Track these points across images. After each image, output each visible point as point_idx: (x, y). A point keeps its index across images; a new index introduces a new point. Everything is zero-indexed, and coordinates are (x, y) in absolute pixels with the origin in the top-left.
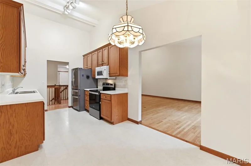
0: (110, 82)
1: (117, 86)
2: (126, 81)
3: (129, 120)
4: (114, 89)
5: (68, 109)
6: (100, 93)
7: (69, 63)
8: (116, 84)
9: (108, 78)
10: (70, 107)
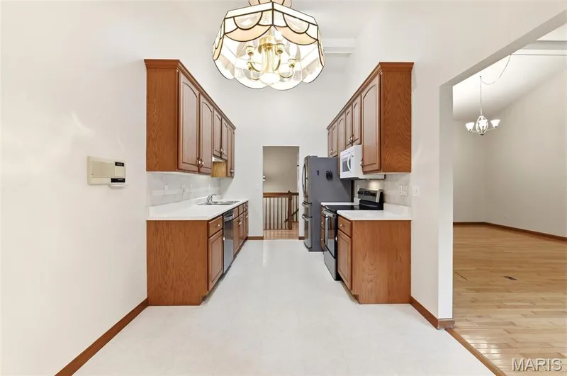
0: (374, 187)
1: (387, 199)
2: (407, 183)
3: (413, 302)
4: (380, 206)
5: (298, 240)
6: (338, 215)
7: (298, 147)
8: (387, 192)
9: (362, 176)
10: (301, 238)
